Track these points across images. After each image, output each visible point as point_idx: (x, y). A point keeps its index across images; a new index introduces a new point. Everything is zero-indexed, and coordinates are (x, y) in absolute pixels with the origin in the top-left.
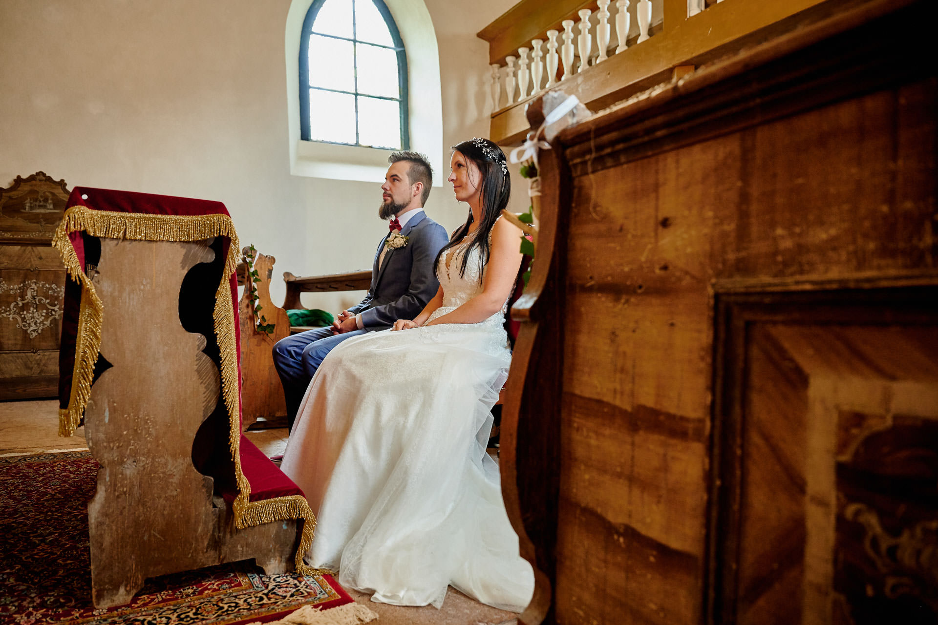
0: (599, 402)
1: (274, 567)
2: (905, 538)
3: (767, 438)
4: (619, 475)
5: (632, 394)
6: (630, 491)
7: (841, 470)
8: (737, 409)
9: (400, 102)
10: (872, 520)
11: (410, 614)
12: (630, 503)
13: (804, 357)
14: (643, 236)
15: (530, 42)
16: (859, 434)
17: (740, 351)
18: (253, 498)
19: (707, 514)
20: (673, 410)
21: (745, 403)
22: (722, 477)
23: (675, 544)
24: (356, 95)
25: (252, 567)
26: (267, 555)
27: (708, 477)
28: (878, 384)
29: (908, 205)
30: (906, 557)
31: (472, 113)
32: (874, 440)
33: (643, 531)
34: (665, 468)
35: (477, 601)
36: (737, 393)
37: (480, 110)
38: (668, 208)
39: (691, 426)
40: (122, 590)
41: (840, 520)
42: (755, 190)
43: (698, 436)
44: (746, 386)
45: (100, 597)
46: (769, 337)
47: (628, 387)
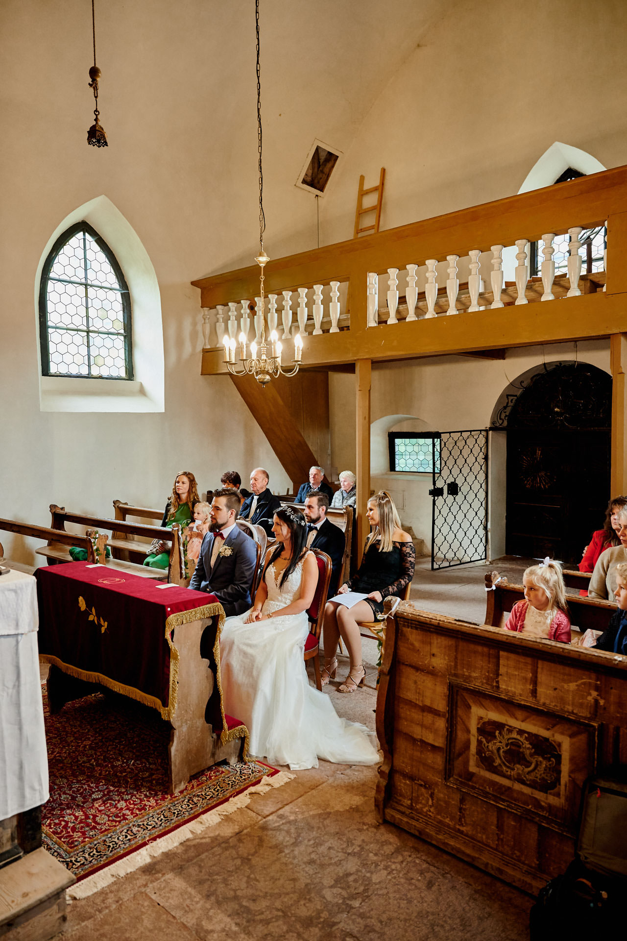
0: (410, 701)
1: (233, 761)
2: (490, 744)
3: (462, 719)
4: (418, 724)
5: (422, 701)
6: (422, 730)
7: (478, 729)
8: (454, 712)
9: (125, 337)
10: (484, 740)
11: (307, 772)
12: (422, 732)
13: (471, 702)
14: (426, 656)
15: (240, 301)
16: (482, 721)
17: (455, 697)
18: (229, 729)
19: (447, 737)
20: (436, 708)
21: (456, 710)
22: (451, 728)
23: (436, 744)
24: (88, 332)
25: (225, 762)
26: (230, 755)
27: (447, 728)
28: (485, 711)
29: (491, 675)
30: (490, 748)
31: (188, 349)
32: (484, 723)
33: (426, 741)
34: (433, 723)
35: (330, 762)
36: (454, 707)
37: (194, 347)
38: (434, 651)
39: (441, 713)
40: (183, 783)
41: (478, 739)
42: (459, 657)
43: (444, 716)
44: (457, 706)
45: (175, 788)
46: (462, 695)
47: (421, 699)
